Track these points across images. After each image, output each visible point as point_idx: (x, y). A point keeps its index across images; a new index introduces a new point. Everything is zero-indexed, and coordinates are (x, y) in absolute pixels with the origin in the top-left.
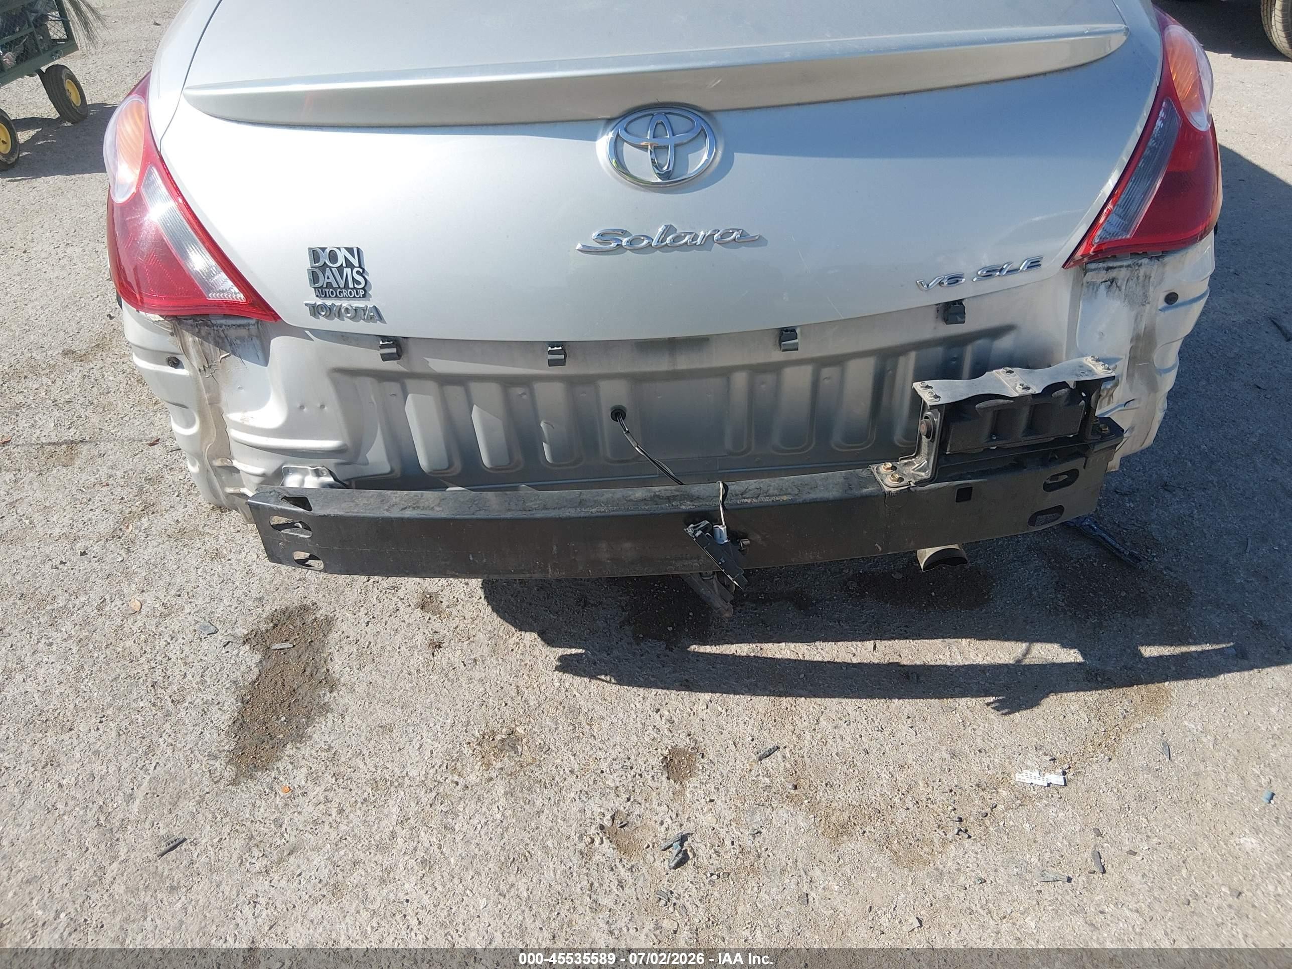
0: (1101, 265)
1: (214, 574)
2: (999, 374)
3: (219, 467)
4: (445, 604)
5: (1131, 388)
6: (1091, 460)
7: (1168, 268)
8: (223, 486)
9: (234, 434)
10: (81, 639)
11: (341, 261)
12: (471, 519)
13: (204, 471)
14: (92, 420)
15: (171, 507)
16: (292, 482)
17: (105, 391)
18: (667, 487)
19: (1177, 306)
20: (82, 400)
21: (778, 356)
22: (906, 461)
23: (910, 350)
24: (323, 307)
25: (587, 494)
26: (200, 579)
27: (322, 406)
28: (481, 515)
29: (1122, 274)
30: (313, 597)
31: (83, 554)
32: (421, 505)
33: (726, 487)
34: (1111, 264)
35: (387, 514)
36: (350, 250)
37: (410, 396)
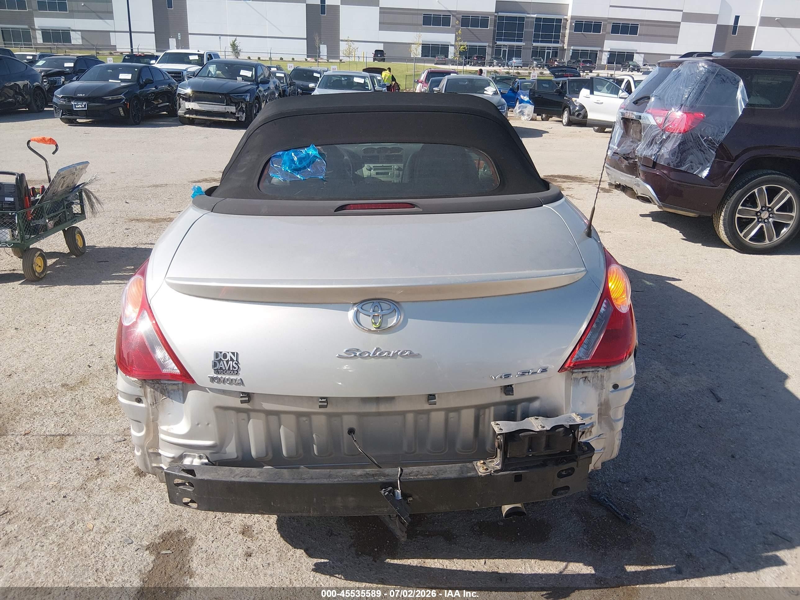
0: (580, 370)
1: (133, 511)
2: (532, 419)
3: (151, 453)
4: (255, 532)
5: (601, 428)
6: (580, 463)
7: (612, 373)
8: (151, 463)
9: (162, 436)
10: (60, 544)
11: (228, 358)
12: (275, 483)
13: (143, 454)
14: (75, 423)
15: (113, 473)
16: (187, 461)
17: (83, 408)
18: (373, 469)
19: (618, 390)
20: (70, 412)
21: (427, 407)
22: (490, 460)
23: (491, 406)
24: (216, 378)
25: (334, 472)
26: (126, 513)
27: (208, 424)
28: (280, 481)
29: (590, 375)
30: (185, 526)
31: (65, 497)
32: (250, 475)
33: (402, 470)
34: (584, 370)
35: (233, 479)
36: (233, 353)
37: (251, 420)
